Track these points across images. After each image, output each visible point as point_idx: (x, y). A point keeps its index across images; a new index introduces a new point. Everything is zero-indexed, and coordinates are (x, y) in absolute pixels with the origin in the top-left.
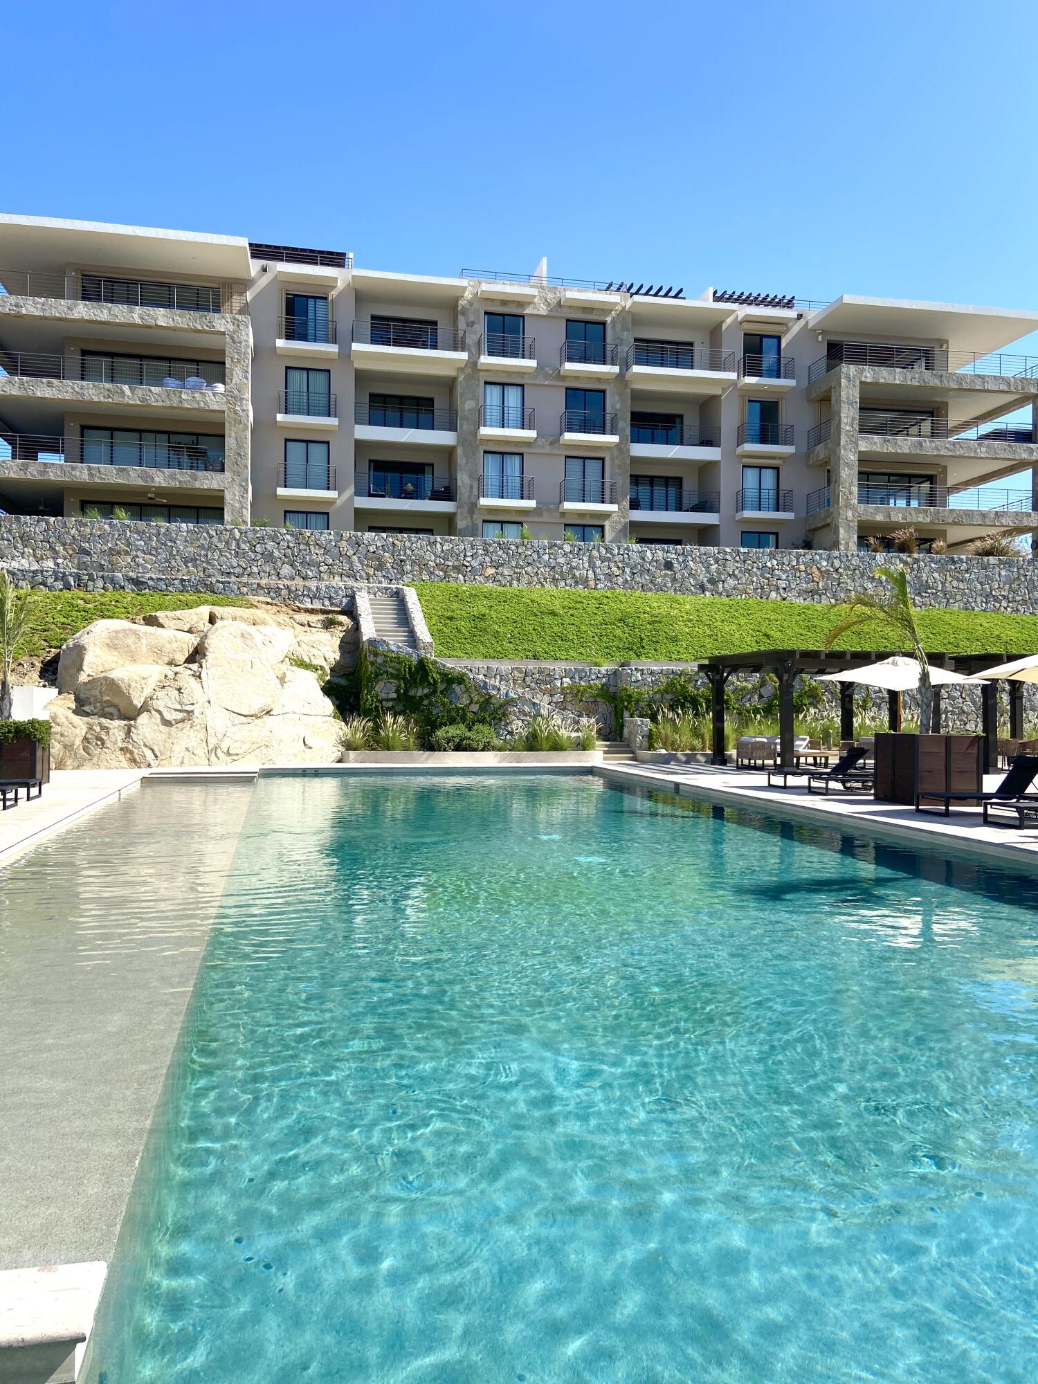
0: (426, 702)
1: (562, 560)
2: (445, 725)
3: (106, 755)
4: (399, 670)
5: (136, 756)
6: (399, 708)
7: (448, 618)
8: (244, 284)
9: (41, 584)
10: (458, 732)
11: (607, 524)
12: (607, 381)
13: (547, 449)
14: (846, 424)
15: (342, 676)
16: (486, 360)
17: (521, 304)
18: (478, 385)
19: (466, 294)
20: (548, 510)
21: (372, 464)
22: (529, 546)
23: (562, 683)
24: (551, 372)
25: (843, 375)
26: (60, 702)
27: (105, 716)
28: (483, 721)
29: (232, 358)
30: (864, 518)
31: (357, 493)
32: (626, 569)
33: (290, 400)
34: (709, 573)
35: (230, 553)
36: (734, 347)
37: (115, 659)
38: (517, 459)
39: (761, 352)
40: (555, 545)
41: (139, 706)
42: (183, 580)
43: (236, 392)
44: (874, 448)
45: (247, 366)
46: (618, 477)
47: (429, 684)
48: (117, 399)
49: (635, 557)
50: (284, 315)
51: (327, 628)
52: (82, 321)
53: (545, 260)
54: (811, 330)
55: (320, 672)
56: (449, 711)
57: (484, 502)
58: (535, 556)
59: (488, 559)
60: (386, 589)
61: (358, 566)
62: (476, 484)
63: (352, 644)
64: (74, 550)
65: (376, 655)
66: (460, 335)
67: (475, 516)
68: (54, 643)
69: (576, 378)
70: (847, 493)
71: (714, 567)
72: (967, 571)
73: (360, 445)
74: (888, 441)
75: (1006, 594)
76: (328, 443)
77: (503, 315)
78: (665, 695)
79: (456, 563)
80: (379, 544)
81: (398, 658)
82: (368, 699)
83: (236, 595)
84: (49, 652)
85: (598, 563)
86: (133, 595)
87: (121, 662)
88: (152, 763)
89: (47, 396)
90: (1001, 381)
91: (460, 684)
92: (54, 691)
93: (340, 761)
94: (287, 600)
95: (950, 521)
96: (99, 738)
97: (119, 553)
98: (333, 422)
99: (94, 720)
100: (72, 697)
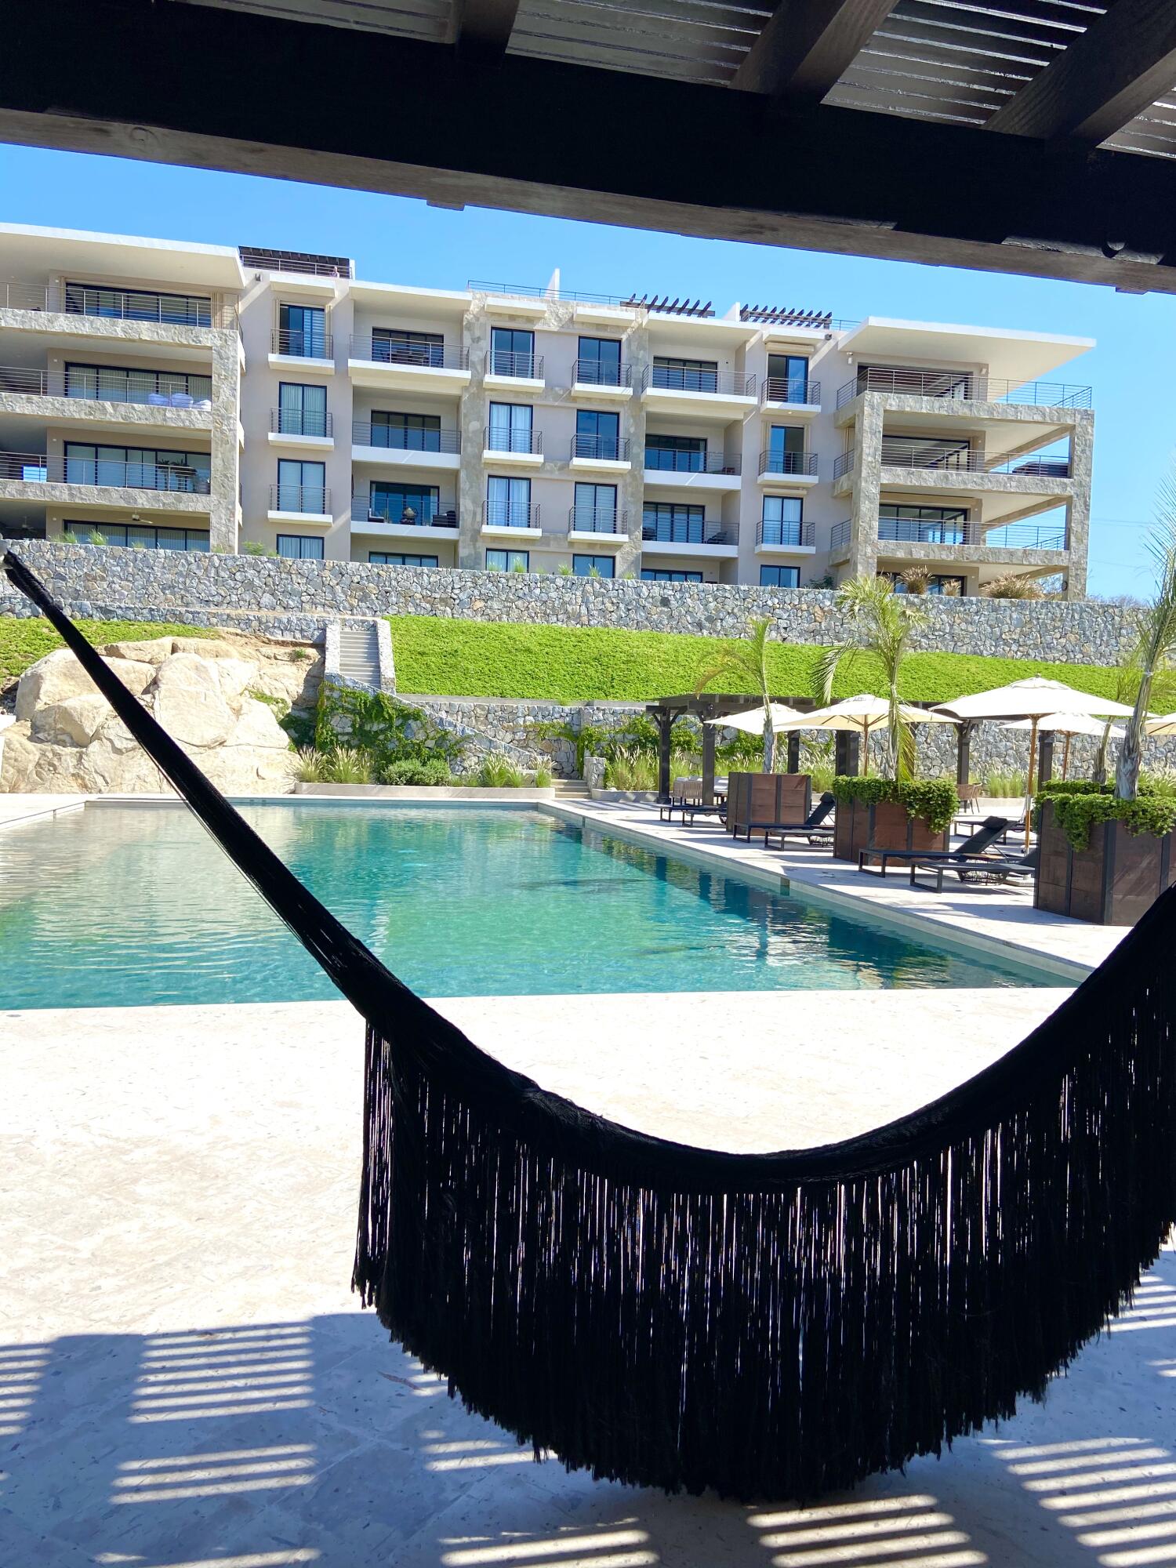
0: (381, 737)
1: (553, 595)
2: (400, 759)
3: (59, 780)
4: (355, 705)
5: (88, 782)
6: (354, 742)
7: (419, 653)
8: (237, 294)
9: (8, 611)
10: (411, 767)
11: (618, 555)
12: (621, 403)
13: (556, 475)
14: (868, 455)
15: (303, 710)
16: (491, 379)
17: (530, 320)
18: (484, 405)
19: (472, 308)
20: (556, 539)
21: (374, 486)
22: (520, 580)
23: (524, 722)
24: (561, 392)
25: (866, 403)
26: (16, 729)
27: (57, 743)
28: (438, 757)
29: (219, 375)
30: (884, 554)
31: (354, 518)
32: (621, 605)
33: (284, 418)
34: (707, 611)
35: (209, 581)
36: (757, 368)
37: (72, 688)
38: (525, 484)
39: (786, 375)
40: (547, 579)
41: (91, 734)
42: (151, 610)
43: (223, 411)
44: (897, 481)
45: (235, 383)
46: (631, 506)
47: (385, 719)
48: (98, 416)
49: (631, 594)
50: (278, 328)
51: (294, 661)
52: (64, 334)
53: (557, 272)
54: (840, 351)
55: (281, 705)
56: (404, 746)
57: (487, 529)
58: (526, 590)
59: (476, 592)
60: (363, 622)
61: (341, 596)
62: (479, 510)
63: (317, 678)
64: (49, 575)
65: (332, 689)
66: (465, 353)
67: (479, 544)
68: (15, 671)
69: (589, 399)
70: (867, 528)
71: (712, 605)
72: (976, 613)
73: (358, 467)
74: (913, 473)
75: (1016, 637)
76: (324, 463)
77: (512, 330)
78: (627, 735)
79: (444, 596)
80: (363, 575)
81: (354, 693)
82: (322, 733)
83: (206, 626)
84: (9, 680)
85: (592, 598)
86: (99, 624)
87: (78, 691)
88: (103, 788)
89: (26, 412)
90: (1035, 411)
91: (416, 719)
92: (11, 718)
93: (293, 792)
94: (258, 631)
95: (975, 559)
96: (51, 764)
97: (95, 579)
98: (328, 442)
99: (46, 747)
100: (29, 724)
